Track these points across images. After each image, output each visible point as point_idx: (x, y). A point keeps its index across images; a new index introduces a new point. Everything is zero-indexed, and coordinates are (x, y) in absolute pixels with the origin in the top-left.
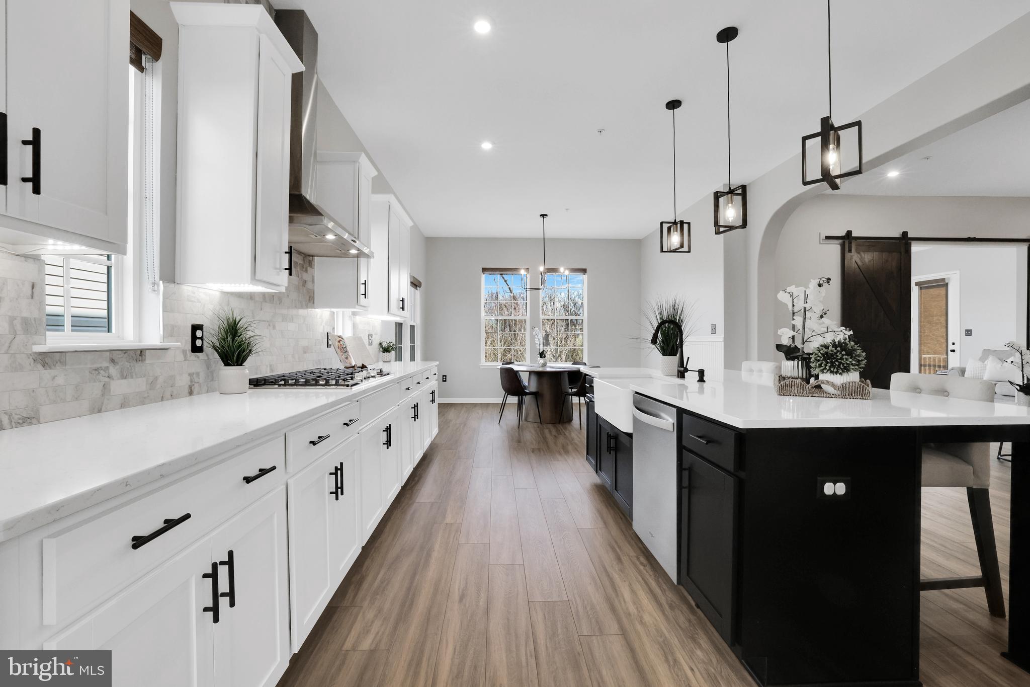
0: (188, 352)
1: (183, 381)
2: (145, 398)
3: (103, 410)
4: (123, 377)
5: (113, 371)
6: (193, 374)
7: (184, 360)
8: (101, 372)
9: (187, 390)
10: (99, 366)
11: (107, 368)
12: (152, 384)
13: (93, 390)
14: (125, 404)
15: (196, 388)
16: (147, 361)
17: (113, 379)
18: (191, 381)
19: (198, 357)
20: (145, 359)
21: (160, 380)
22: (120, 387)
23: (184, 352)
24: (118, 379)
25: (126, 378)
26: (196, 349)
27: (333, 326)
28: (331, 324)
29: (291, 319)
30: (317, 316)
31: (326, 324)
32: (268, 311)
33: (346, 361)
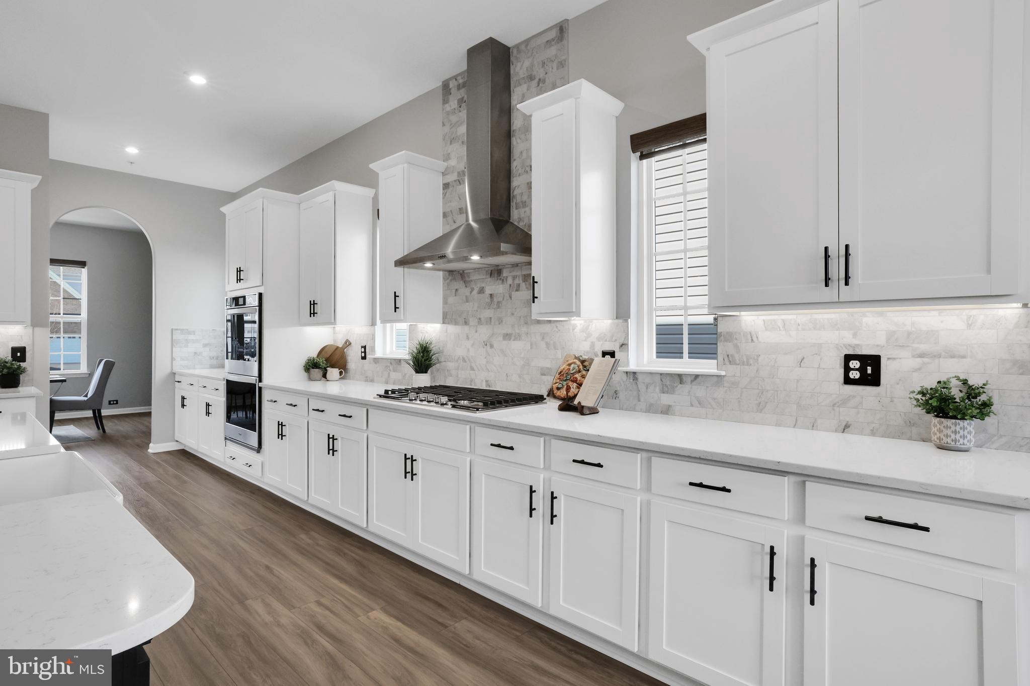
4: (394, 371)
8: (388, 367)
10: (387, 364)
17: (391, 371)
27: (622, 341)
28: (614, 339)
29: (518, 337)
30: (573, 330)
31: (599, 339)
32: (484, 332)
33: (555, 391)
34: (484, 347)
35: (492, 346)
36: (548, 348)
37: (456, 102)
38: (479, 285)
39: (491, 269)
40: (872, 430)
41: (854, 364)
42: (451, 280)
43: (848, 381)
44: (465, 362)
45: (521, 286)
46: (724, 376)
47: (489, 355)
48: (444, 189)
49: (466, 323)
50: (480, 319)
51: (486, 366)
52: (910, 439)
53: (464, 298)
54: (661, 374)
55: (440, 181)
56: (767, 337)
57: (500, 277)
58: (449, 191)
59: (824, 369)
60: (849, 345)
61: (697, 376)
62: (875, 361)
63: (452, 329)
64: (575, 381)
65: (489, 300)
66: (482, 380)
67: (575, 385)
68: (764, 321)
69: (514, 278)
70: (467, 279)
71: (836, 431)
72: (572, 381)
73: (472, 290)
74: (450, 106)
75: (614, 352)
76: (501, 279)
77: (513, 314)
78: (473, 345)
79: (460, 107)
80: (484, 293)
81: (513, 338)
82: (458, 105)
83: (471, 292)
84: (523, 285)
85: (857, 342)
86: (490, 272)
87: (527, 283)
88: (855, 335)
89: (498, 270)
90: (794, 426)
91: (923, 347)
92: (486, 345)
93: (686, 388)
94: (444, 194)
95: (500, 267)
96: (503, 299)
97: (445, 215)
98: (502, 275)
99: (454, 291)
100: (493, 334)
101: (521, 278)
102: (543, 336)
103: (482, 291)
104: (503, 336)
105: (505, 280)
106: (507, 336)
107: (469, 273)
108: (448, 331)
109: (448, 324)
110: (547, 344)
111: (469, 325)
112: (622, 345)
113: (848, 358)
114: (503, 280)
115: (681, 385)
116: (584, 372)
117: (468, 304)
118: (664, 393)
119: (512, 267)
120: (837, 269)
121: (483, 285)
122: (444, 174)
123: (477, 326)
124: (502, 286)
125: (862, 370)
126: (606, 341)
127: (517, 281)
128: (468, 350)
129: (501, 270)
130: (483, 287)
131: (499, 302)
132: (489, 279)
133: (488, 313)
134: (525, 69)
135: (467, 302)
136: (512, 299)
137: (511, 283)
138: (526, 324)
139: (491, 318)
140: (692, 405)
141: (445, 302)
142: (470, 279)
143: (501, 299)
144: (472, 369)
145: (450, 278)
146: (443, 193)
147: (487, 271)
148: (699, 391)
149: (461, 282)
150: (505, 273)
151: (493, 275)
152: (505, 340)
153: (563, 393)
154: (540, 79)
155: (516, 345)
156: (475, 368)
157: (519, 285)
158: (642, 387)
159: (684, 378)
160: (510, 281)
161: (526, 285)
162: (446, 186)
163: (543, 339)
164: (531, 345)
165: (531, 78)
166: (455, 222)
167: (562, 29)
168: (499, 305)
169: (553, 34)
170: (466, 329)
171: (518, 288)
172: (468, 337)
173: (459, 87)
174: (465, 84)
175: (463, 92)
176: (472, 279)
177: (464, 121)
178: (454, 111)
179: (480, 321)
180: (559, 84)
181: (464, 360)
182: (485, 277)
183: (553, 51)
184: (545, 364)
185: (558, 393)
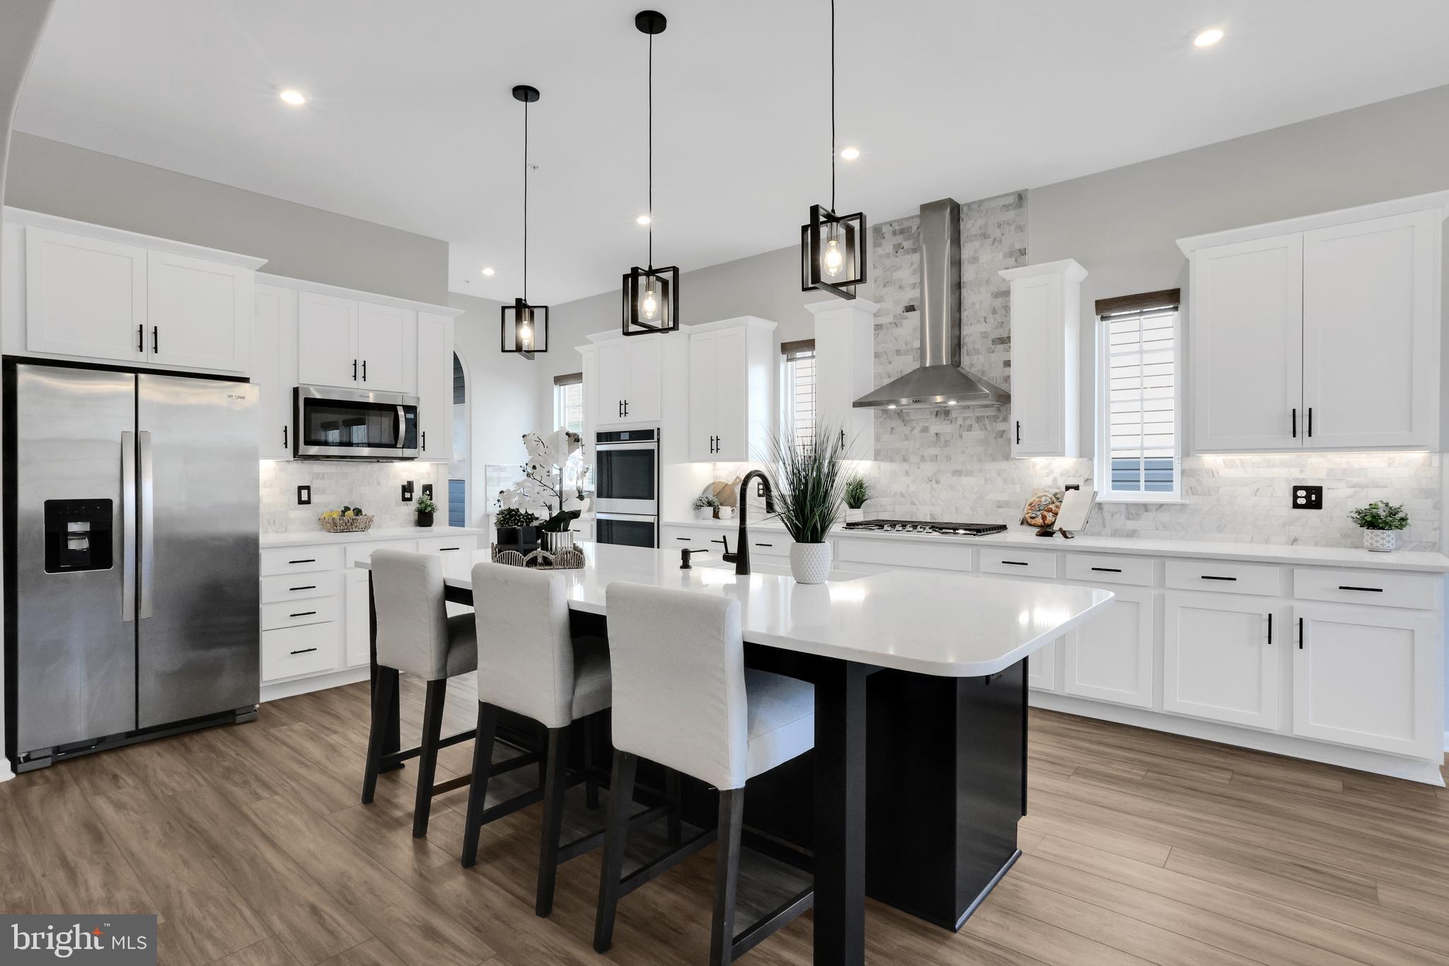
27: (1086, 477)
28: (1078, 474)
29: (970, 473)
30: (1034, 467)
31: (1062, 475)
32: (928, 469)
33: (1029, 520)
34: (928, 483)
35: (937, 482)
36: (1005, 483)
37: (891, 247)
38: (921, 422)
40: (1316, 542)
41: (1302, 493)
42: (885, 419)
43: (1296, 506)
44: (904, 497)
45: (973, 427)
46: (1187, 505)
47: (934, 490)
48: (875, 330)
49: (905, 460)
50: (923, 456)
52: (1345, 547)
53: (903, 436)
54: (1127, 504)
55: (871, 322)
56: (1226, 473)
57: (948, 418)
58: (882, 333)
59: (1276, 497)
60: (1297, 479)
61: (1161, 505)
62: (1318, 491)
63: (886, 466)
64: (1050, 510)
65: (935, 439)
67: (1051, 514)
68: (1224, 460)
69: (965, 419)
71: (1286, 543)
72: (1046, 511)
73: (913, 428)
74: (884, 250)
75: (1078, 486)
76: (949, 420)
77: (964, 452)
78: (914, 481)
79: (897, 252)
80: (927, 432)
81: (964, 474)
82: (893, 249)
83: (911, 431)
84: (976, 426)
85: (1301, 476)
86: (935, 412)
87: (981, 424)
88: (1301, 472)
89: (945, 411)
90: (1251, 542)
91: (1355, 480)
92: (931, 481)
93: (1151, 515)
94: (876, 336)
96: (952, 438)
97: (877, 355)
98: (950, 415)
99: (890, 429)
100: (939, 470)
102: (999, 473)
103: (925, 430)
104: (952, 472)
105: (954, 421)
106: (957, 473)
108: (881, 468)
109: (882, 460)
110: (1005, 481)
111: (908, 462)
112: (1087, 480)
113: (1296, 489)
114: (952, 421)
115: (1146, 513)
116: (1058, 504)
117: (907, 441)
118: (1129, 520)
119: (963, 409)
120: (1302, 425)
121: (927, 424)
122: (875, 315)
123: (919, 463)
124: (950, 426)
125: (1308, 497)
126: (1069, 476)
127: (968, 422)
128: (908, 486)
129: (949, 411)
130: (927, 427)
131: (946, 441)
132: (935, 420)
133: (933, 451)
134: (978, 227)
136: (963, 438)
137: (962, 423)
138: (979, 461)
139: (937, 456)
140: (1157, 529)
141: (878, 438)
142: (911, 418)
143: (949, 438)
144: (913, 504)
145: (885, 416)
146: (874, 334)
147: (931, 412)
148: (1164, 517)
149: (899, 421)
150: (954, 414)
151: (938, 416)
152: (954, 476)
153: (1039, 521)
154: (995, 239)
155: (966, 481)
156: (917, 502)
157: (971, 426)
158: (1107, 516)
159: (1149, 507)
160: (960, 421)
161: (979, 425)
162: (878, 327)
163: (999, 475)
164: (986, 480)
165: (985, 236)
166: (890, 363)
167: (1020, 197)
168: (946, 443)
169: (1011, 200)
170: (905, 466)
171: (970, 428)
172: (907, 474)
173: (894, 233)
174: (902, 232)
175: (899, 238)
176: (913, 418)
177: (901, 266)
178: (888, 256)
179: (923, 459)
180: (1018, 246)
181: (902, 495)
182: (929, 417)
183: (1011, 215)
184: (1003, 497)
185: (1033, 522)
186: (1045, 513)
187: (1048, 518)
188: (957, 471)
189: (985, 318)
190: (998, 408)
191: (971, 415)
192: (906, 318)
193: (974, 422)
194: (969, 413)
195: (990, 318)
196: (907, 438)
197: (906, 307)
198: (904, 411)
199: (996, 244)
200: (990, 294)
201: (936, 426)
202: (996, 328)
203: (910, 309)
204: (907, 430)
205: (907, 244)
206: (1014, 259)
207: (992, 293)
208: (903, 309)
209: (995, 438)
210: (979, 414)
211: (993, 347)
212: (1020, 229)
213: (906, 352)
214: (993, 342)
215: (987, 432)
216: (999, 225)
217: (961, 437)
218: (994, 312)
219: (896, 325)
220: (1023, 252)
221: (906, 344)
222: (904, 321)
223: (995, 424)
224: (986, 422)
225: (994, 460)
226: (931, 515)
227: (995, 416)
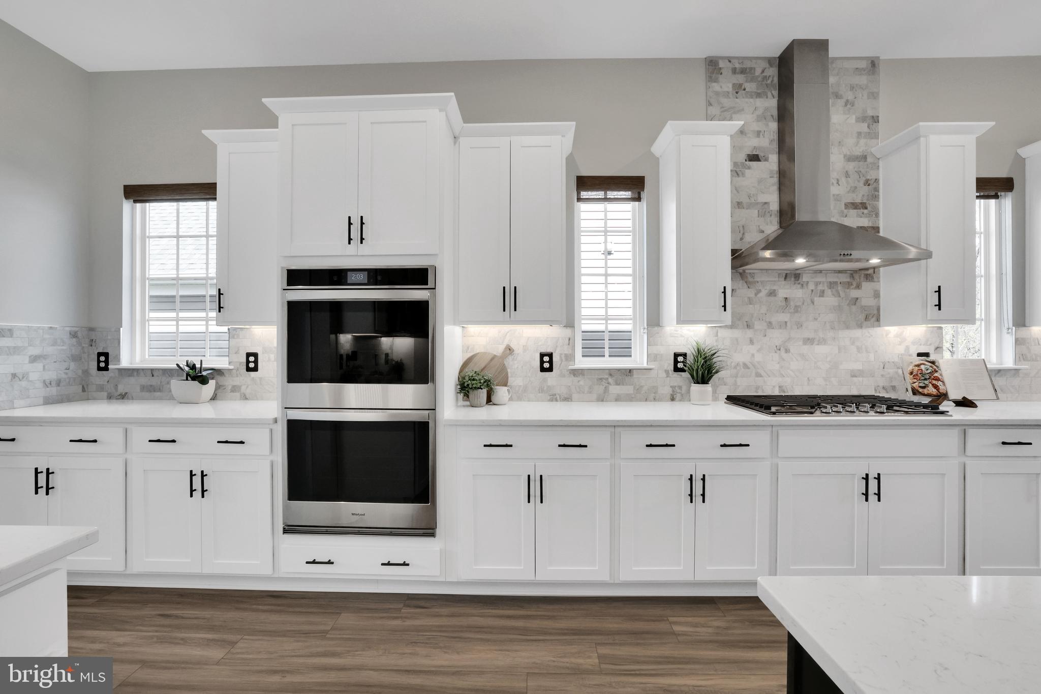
0: (670, 372)
1: (666, 391)
2: (633, 398)
3: (604, 400)
4: (617, 384)
5: (610, 380)
6: (675, 386)
7: (666, 376)
8: (605, 381)
9: (669, 397)
10: (603, 377)
11: (608, 378)
12: (638, 390)
13: (600, 389)
14: (618, 399)
15: (678, 396)
16: (634, 376)
17: (611, 385)
18: (673, 391)
19: (681, 375)
20: (633, 375)
21: (645, 388)
22: (615, 390)
23: (667, 372)
24: (614, 385)
25: (619, 385)
26: (676, 369)
28: (929, 343)
29: (822, 342)
31: (914, 343)
32: (777, 336)
33: (921, 390)
34: (775, 352)
35: (787, 351)
36: (859, 351)
37: (730, 86)
38: (768, 287)
39: (786, 272)
44: (748, 368)
45: (825, 293)
47: (784, 360)
49: (748, 326)
50: (770, 323)
51: (780, 371)
53: (746, 299)
57: (799, 282)
64: (938, 379)
65: (784, 303)
66: (774, 387)
67: (940, 383)
69: (817, 284)
70: (750, 279)
73: (758, 292)
74: (721, 87)
75: (929, 354)
76: (799, 283)
77: (816, 319)
78: (759, 350)
79: (737, 93)
80: (775, 296)
81: (816, 342)
82: (733, 89)
83: (756, 295)
84: (828, 292)
86: (784, 275)
87: (834, 290)
89: (795, 274)
92: (780, 350)
95: (798, 272)
96: (803, 304)
98: (800, 279)
100: (789, 338)
101: (826, 284)
103: (772, 293)
104: (803, 341)
105: (805, 285)
106: (808, 341)
107: (753, 273)
108: (719, 335)
110: (859, 349)
111: (753, 328)
112: (937, 348)
114: (802, 285)
117: (751, 306)
119: (816, 273)
121: (775, 288)
123: (766, 330)
124: (801, 290)
126: (921, 345)
127: (820, 287)
128: (753, 355)
129: (800, 274)
130: (775, 290)
131: (796, 307)
132: (784, 282)
133: (782, 317)
135: (751, 304)
136: (815, 304)
137: (813, 288)
138: (832, 329)
139: (786, 322)
142: (755, 280)
143: (800, 304)
144: (759, 375)
147: (779, 274)
149: (741, 281)
150: (805, 278)
151: (788, 279)
152: (806, 345)
154: (847, 101)
155: (820, 350)
156: (763, 373)
157: (823, 292)
160: (811, 286)
161: (832, 291)
163: (853, 343)
164: (839, 349)
167: (874, 64)
168: (797, 309)
169: (863, 64)
170: (749, 333)
171: (822, 294)
172: (751, 342)
173: (734, 71)
174: (743, 71)
175: (740, 78)
176: (758, 280)
177: (743, 110)
178: (726, 95)
179: (770, 325)
180: (870, 113)
181: (745, 366)
182: (777, 279)
183: (863, 80)
184: (857, 366)
185: (926, 391)
186: (934, 382)
187: (940, 387)
188: (809, 339)
189: (838, 180)
190: (852, 274)
191: (824, 279)
192: (749, 168)
193: (826, 288)
194: (820, 278)
195: (843, 180)
196: (750, 301)
197: (749, 155)
198: (747, 271)
199: (849, 106)
200: (842, 156)
201: (786, 290)
202: (848, 192)
203: (754, 158)
204: (751, 293)
205: (750, 87)
206: (866, 125)
207: (845, 156)
208: (745, 157)
209: (848, 305)
210: (832, 280)
211: (846, 211)
212: (874, 96)
213: (750, 206)
214: (847, 206)
215: (839, 298)
216: (852, 88)
217: (813, 303)
218: (847, 175)
219: (738, 175)
220: (875, 120)
221: (749, 197)
222: (747, 171)
223: (848, 290)
224: (839, 288)
225: (848, 327)
226: (779, 387)
227: (848, 282)
